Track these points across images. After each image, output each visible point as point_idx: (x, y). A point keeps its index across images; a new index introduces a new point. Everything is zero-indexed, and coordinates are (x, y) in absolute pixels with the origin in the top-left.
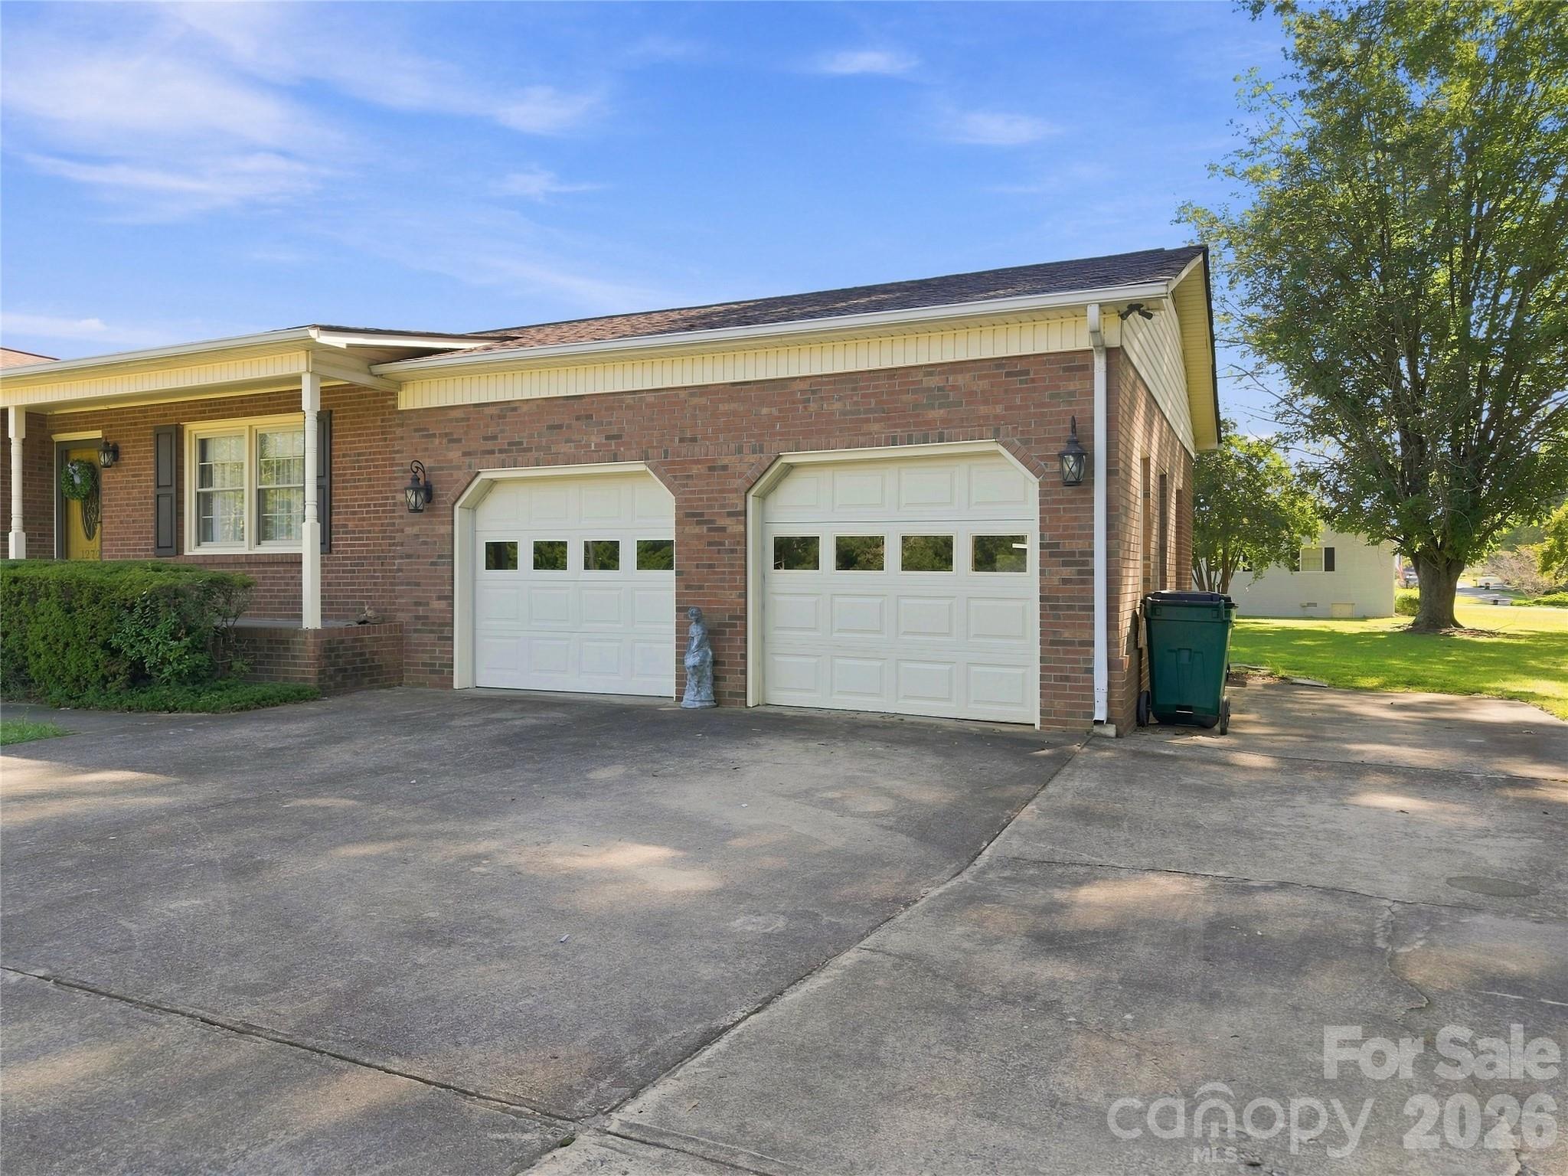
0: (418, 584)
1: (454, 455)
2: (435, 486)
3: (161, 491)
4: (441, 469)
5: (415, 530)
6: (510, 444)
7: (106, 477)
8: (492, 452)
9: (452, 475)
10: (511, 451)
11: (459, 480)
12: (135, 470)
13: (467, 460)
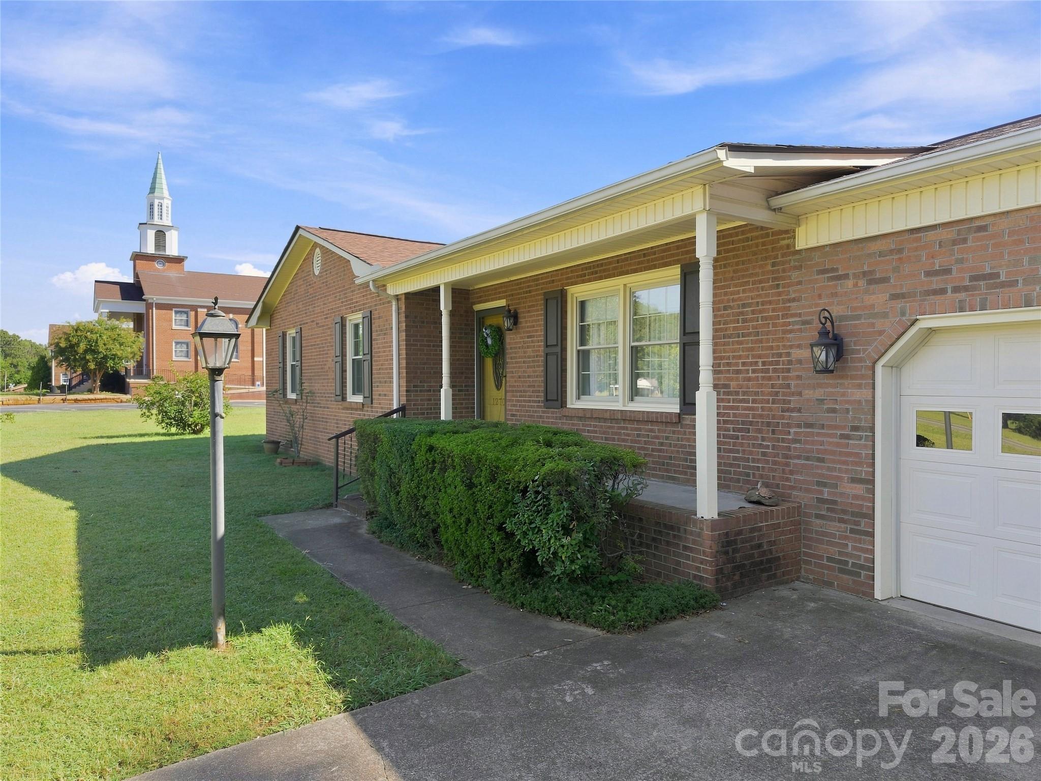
0: (821, 460)
1: (878, 298)
2: (846, 340)
3: (550, 350)
4: (858, 317)
5: (819, 393)
6: (973, 278)
7: (509, 338)
8: (943, 291)
9: (873, 325)
10: (974, 288)
11: (884, 331)
12: (530, 332)
13: (898, 304)
